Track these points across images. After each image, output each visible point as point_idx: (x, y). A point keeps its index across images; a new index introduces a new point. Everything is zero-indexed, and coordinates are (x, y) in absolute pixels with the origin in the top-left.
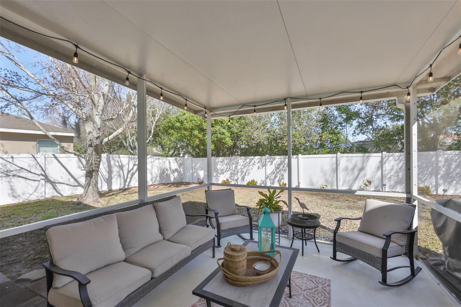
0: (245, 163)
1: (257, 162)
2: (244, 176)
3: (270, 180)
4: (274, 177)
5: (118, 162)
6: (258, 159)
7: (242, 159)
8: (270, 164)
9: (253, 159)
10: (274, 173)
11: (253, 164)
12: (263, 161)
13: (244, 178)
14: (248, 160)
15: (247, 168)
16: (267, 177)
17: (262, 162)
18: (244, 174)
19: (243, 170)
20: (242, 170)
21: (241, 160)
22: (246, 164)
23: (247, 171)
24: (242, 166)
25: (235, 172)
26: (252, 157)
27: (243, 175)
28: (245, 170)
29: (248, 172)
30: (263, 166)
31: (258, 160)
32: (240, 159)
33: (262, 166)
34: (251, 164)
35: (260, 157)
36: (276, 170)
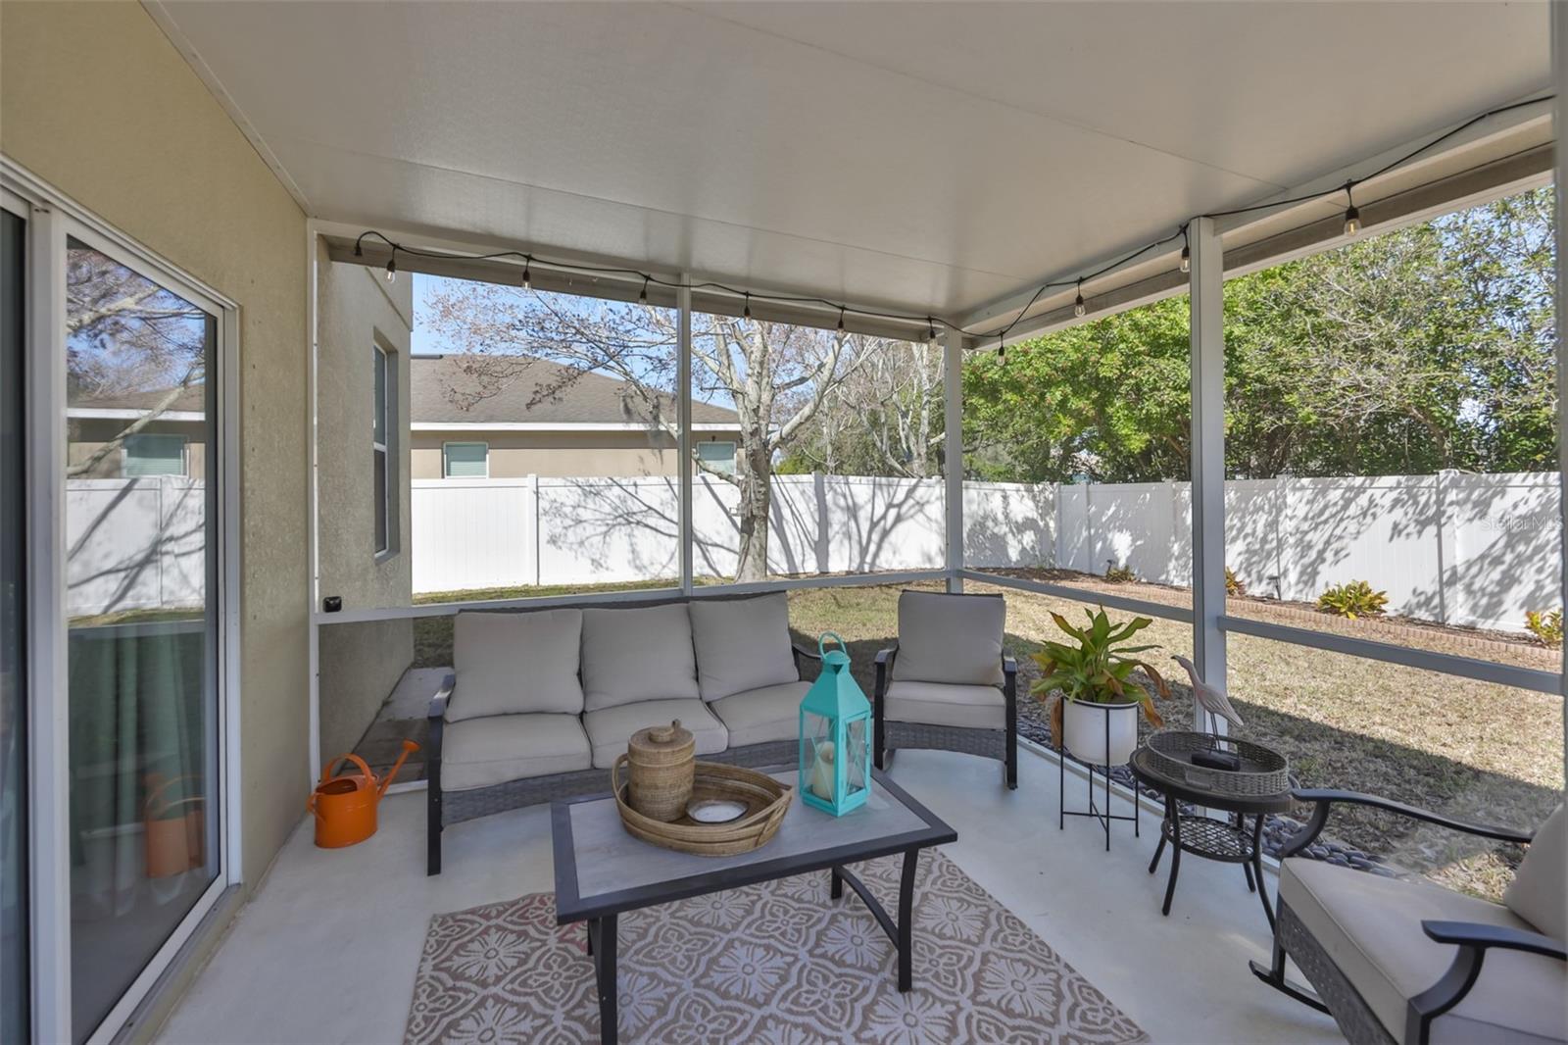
0: (1317, 507)
1: (1387, 501)
2: (1312, 564)
3: (1469, 590)
4: (1499, 583)
5: (845, 496)
6: (1391, 489)
7: (1303, 488)
8: (1469, 514)
9: (1361, 490)
10: (1497, 561)
11: (1364, 514)
12: (1423, 500)
13: (1315, 573)
14: (1335, 495)
15: (1328, 529)
16: (1445, 577)
17: (1416, 503)
18: (1313, 554)
19: (1308, 538)
20: (1301, 540)
21: (1298, 494)
22: (1322, 512)
23: (1328, 543)
24: (1305, 519)
25: (1268, 547)
26: (1358, 481)
27: (1306, 561)
28: (1317, 538)
29: (1335, 546)
30: (1423, 524)
31: (1394, 494)
32: (1294, 489)
33: (1417, 522)
34: (1353, 510)
35: (1403, 479)
36: (1510, 545)
